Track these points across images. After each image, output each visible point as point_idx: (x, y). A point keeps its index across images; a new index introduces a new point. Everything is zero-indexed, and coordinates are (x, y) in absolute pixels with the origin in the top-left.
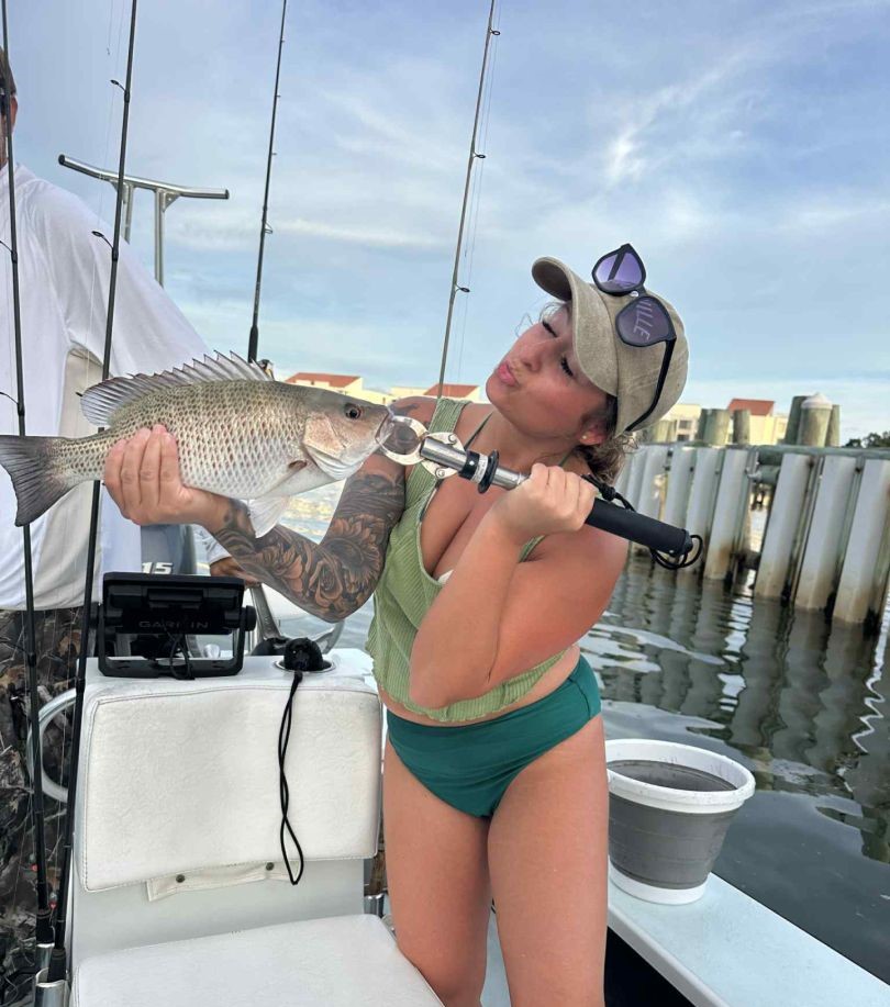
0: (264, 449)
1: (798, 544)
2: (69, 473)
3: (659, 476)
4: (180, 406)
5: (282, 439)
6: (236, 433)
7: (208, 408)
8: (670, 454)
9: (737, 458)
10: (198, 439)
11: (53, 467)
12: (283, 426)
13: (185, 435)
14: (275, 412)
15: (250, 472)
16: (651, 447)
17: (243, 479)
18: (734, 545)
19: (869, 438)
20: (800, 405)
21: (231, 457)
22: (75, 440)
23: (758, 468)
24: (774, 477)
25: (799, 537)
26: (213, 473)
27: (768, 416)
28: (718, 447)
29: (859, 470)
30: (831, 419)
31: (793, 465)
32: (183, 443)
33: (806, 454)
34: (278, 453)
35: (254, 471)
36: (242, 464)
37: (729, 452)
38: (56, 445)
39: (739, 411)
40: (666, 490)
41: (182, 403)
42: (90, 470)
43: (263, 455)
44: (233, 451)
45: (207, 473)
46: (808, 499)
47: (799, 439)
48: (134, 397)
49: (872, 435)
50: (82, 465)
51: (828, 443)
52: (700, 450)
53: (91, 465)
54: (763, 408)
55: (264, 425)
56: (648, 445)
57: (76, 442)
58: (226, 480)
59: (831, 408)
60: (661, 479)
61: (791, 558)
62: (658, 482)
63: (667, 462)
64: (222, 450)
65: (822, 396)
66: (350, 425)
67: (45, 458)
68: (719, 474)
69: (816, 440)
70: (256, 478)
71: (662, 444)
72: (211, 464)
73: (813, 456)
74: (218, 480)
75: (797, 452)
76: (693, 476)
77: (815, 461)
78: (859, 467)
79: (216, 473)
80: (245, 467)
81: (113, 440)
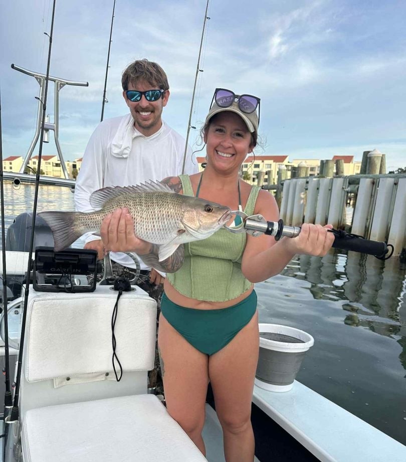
0: (167, 223)
1: (369, 221)
2: (82, 228)
3: (303, 193)
4: (135, 202)
5: (175, 220)
6: (157, 215)
7: (146, 203)
8: (307, 182)
9: (339, 182)
10: (141, 217)
11: (75, 225)
12: (176, 214)
13: (136, 215)
14: (173, 206)
15: (161, 233)
16: (298, 180)
17: (158, 236)
18: (339, 223)
19: (398, 170)
20: (367, 155)
21: (154, 226)
22: (86, 213)
23: (348, 187)
24: (356, 190)
25: (369, 218)
26: (146, 233)
27: (351, 163)
28: (330, 178)
29: (396, 184)
30: (382, 161)
31: (365, 183)
32: (135, 219)
33: (370, 178)
34: (173, 225)
35: (163, 233)
36: (158, 229)
37: (335, 179)
38: (77, 215)
39: (338, 161)
40: (306, 199)
41: (136, 200)
42: (92, 227)
43: (167, 226)
44: (155, 223)
45: (143, 232)
46: (372, 199)
47: (367, 172)
48: (114, 196)
49: (399, 169)
50: (89, 225)
51: (380, 172)
52: (321, 179)
53: (92, 225)
54: (349, 159)
55: (168, 212)
56: (297, 179)
57: (86, 214)
58: (151, 236)
59: (381, 156)
60: (304, 194)
61: (366, 227)
62: (302, 196)
63: (306, 186)
64: (150, 223)
65: (377, 151)
66: (206, 215)
67: (71, 221)
68: (330, 190)
69: (375, 171)
70: (163, 236)
71: (303, 178)
72: (145, 229)
73: (374, 179)
74: (148, 236)
75: (367, 177)
76: (318, 193)
77: (375, 181)
78: (396, 182)
79: (147, 233)
80: (159, 231)
81: (103, 214)
